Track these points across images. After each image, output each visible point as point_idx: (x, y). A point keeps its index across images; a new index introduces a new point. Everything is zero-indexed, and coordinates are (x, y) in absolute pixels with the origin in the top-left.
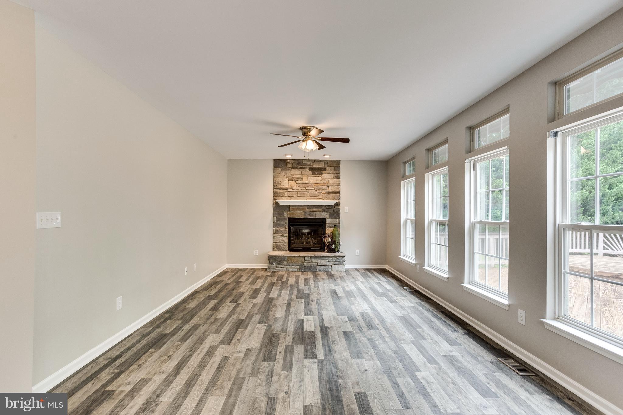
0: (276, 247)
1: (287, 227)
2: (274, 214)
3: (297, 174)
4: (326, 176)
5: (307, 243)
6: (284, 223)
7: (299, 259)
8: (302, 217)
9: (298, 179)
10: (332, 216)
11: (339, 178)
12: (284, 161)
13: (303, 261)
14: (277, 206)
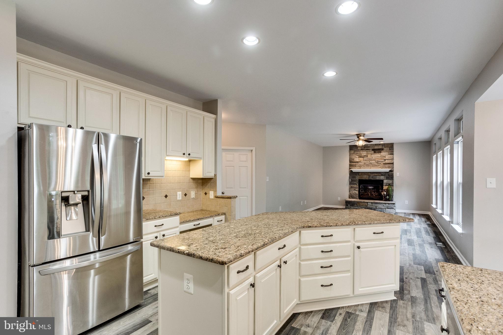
0: (351, 196)
1: (358, 185)
2: (349, 177)
3: (364, 153)
4: (383, 153)
5: (371, 195)
6: (356, 182)
7: (364, 203)
8: (367, 179)
9: (364, 156)
10: (387, 178)
11: (393, 154)
12: (357, 147)
13: (367, 205)
14: (351, 173)
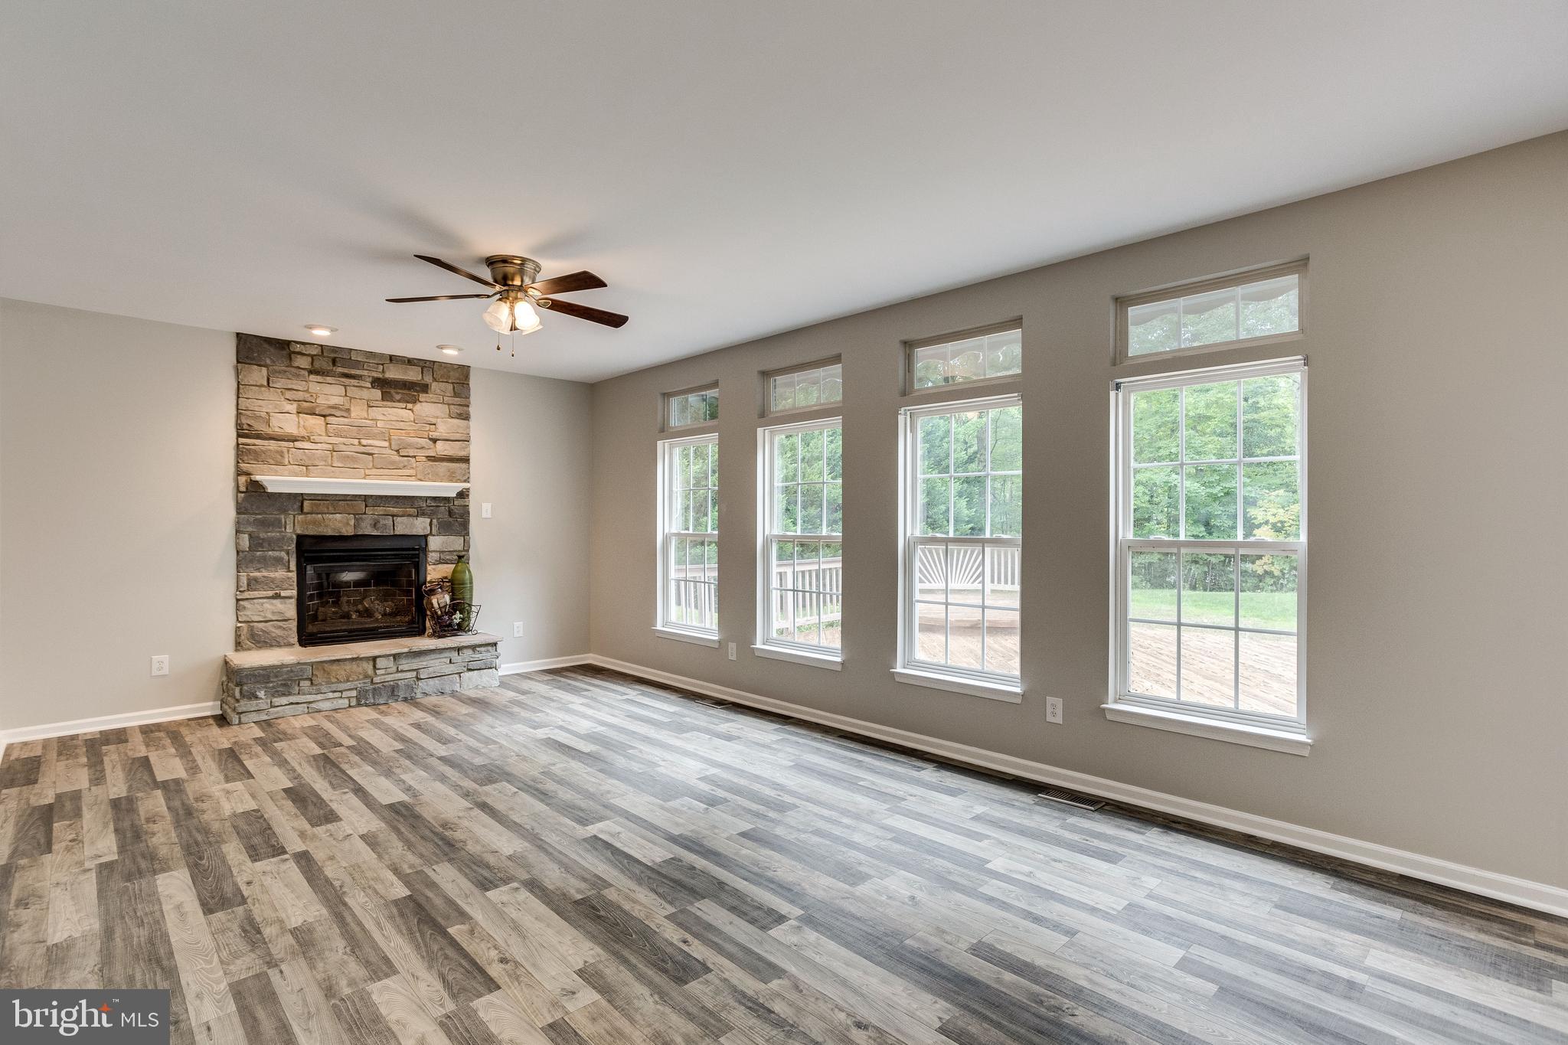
0: (249, 637)
1: (293, 566)
2: (238, 523)
3: (329, 392)
4: (428, 408)
6: (283, 554)
7: (354, 666)
8: (349, 531)
9: (333, 412)
10: (446, 528)
11: (466, 417)
12: (283, 347)
13: (370, 672)
14: (252, 495)
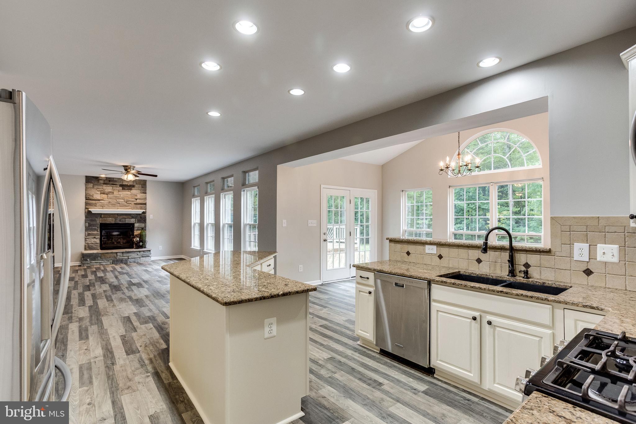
0: (88, 247)
1: (99, 230)
2: (85, 220)
3: (108, 189)
4: (135, 191)
5: (118, 243)
6: (96, 228)
7: (111, 254)
8: (113, 222)
9: (109, 193)
10: (139, 221)
11: (145, 193)
12: (97, 179)
13: (116, 256)
14: (89, 214)
